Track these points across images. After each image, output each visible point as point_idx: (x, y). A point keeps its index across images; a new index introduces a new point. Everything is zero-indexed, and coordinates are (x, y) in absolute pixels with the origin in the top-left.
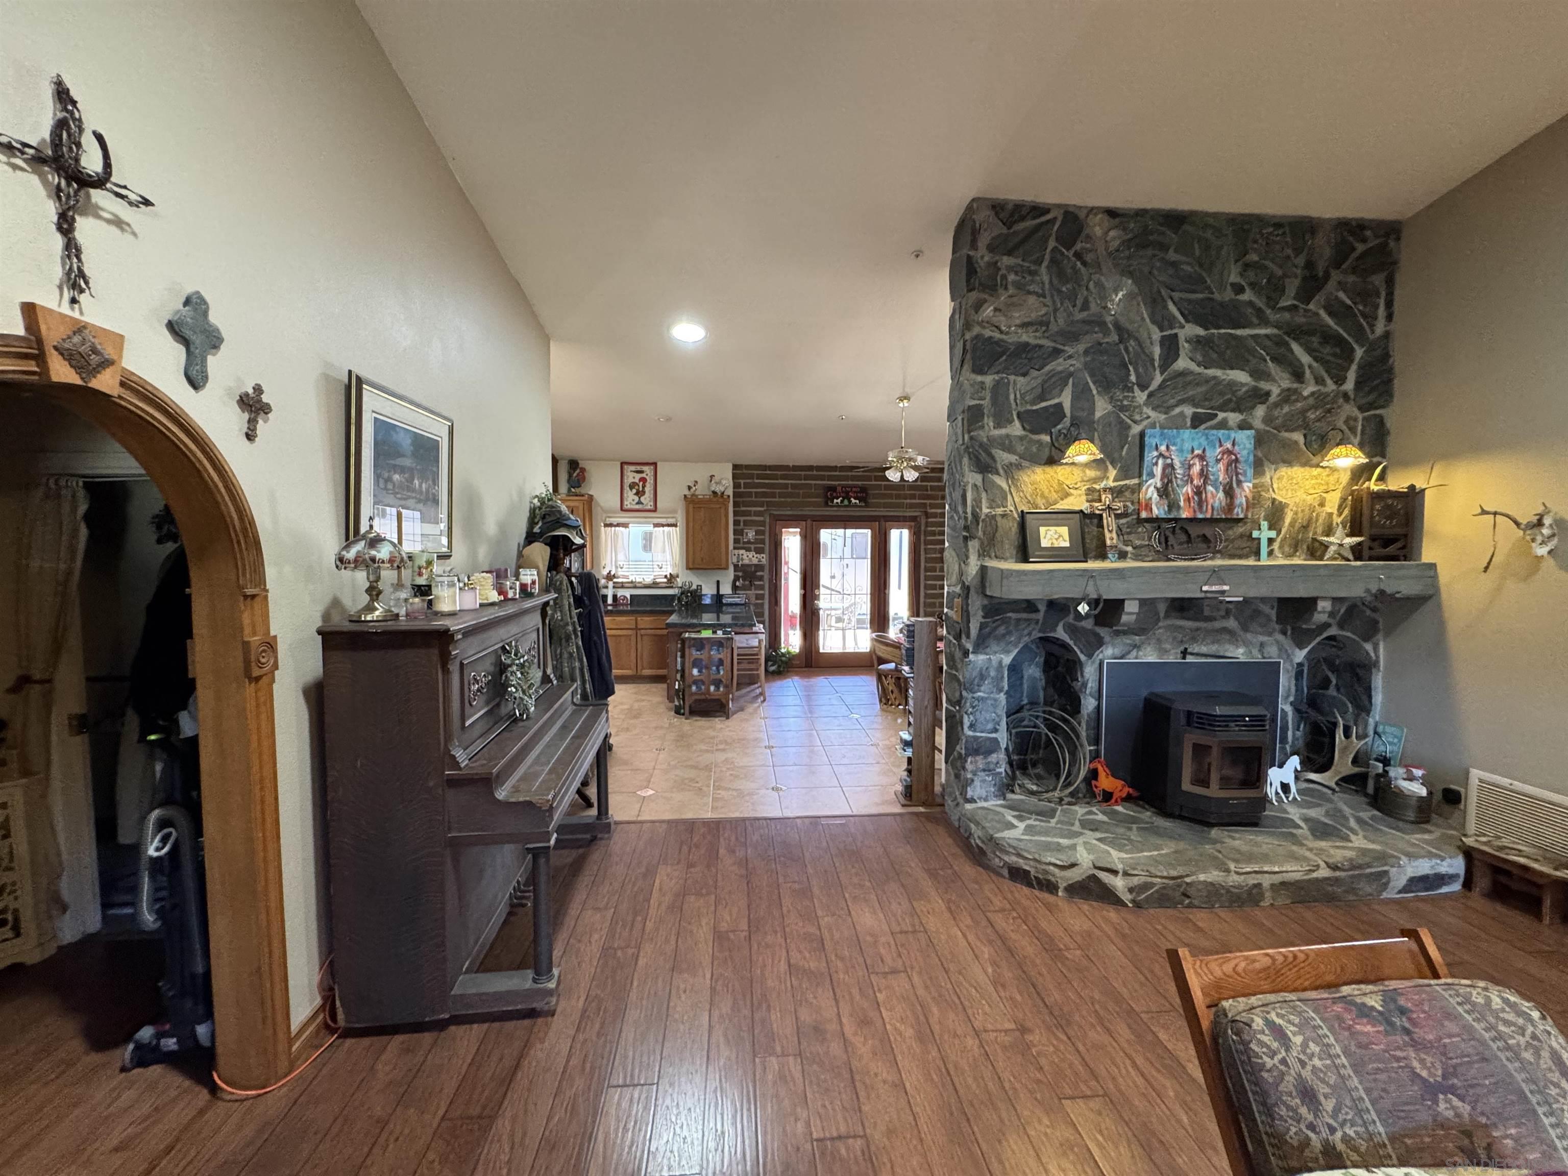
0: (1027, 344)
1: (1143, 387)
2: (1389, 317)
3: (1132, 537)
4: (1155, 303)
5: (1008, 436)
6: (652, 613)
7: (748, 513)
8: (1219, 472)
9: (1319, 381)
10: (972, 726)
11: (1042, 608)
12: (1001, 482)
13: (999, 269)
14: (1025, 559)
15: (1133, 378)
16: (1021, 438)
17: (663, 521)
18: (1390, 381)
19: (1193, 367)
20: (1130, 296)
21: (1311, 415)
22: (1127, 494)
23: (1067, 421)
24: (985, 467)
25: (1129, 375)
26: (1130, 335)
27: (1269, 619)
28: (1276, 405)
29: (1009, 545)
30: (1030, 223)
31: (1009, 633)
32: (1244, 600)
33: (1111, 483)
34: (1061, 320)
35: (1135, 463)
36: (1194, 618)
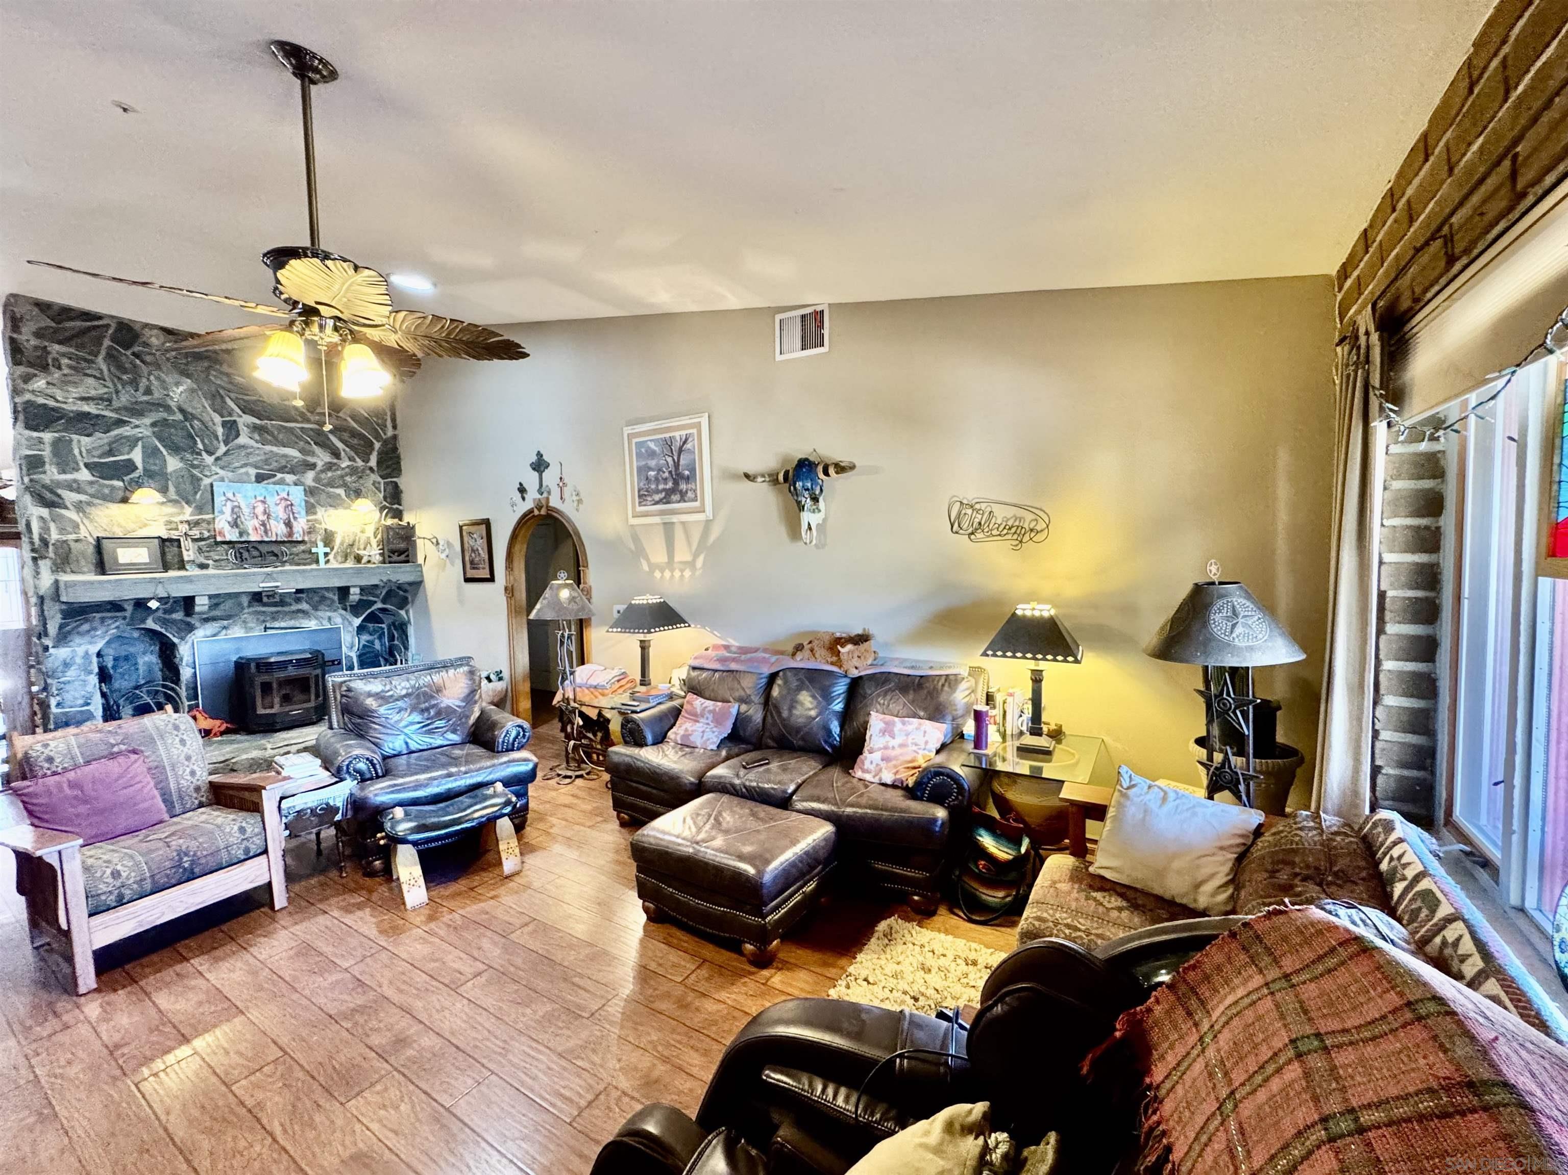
0: (89, 413)
1: (210, 453)
2: (395, 427)
3: (212, 554)
4: (215, 398)
5: (75, 481)
8: (280, 512)
9: (351, 459)
10: (58, 705)
11: (129, 608)
12: (72, 514)
13: (49, 353)
14: (103, 572)
15: (200, 446)
16: (91, 483)
18: (398, 463)
19: (252, 443)
20: (191, 391)
21: (348, 479)
22: (204, 525)
23: (139, 471)
24: (50, 503)
25: (195, 443)
26: (194, 417)
27: (333, 601)
28: (322, 471)
29: (85, 562)
30: (78, 324)
31: (95, 629)
32: (299, 591)
33: (187, 517)
34: (124, 399)
35: (208, 504)
36: (275, 604)
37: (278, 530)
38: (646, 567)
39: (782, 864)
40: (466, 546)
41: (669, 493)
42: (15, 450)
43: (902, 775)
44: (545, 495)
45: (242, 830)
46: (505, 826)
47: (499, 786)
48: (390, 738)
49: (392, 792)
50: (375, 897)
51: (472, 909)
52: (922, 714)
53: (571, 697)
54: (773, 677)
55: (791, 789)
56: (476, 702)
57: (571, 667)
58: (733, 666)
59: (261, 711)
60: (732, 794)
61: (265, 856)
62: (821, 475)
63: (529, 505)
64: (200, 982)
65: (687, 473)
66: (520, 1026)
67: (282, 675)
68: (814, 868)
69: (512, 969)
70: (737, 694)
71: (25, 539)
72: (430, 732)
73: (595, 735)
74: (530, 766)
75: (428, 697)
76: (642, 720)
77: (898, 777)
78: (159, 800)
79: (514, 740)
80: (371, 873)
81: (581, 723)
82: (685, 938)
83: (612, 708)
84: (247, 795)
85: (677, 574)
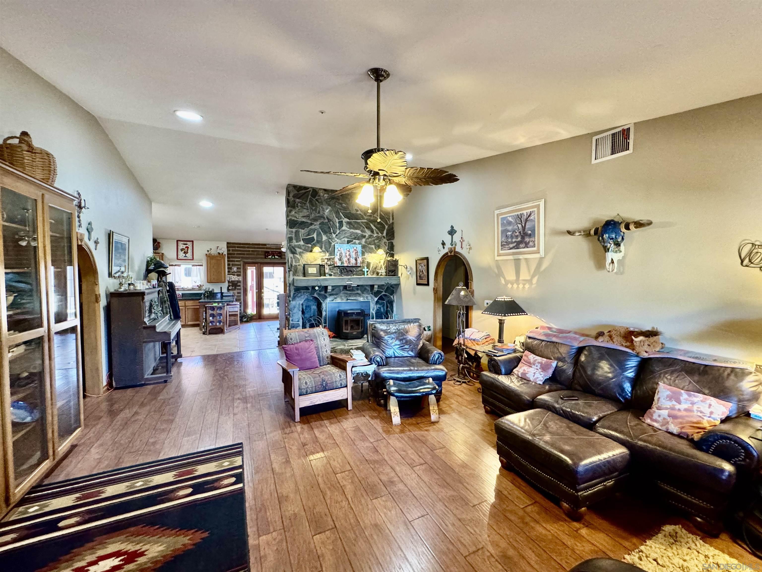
0: (304, 222)
1: (334, 233)
2: (393, 219)
3: (333, 270)
4: (337, 213)
5: (300, 245)
6: (192, 300)
7: (234, 261)
8: (353, 255)
9: (377, 233)
10: (292, 320)
11: (311, 289)
12: (298, 256)
13: (296, 202)
14: (305, 276)
16: (303, 245)
17: (197, 264)
18: (394, 234)
19: (347, 229)
20: (330, 211)
21: (376, 241)
23: (315, 241)
24: (294, 253)
25: (331, 230)
26: (331, 220)
27: (368, 290)
28: (367, 239)
29: (301, 273)
30: (303, 191)
31: (302, 296)
32: (358, 286)
33: (327, 257)
34: (313, 216)
35: (332, 253)
36: (349, 290)
37: (353, 262)
38: (503, 282)
39: (591, 463)
40: (418, 269)
41: (518, 243)
42: (287, 235)
43: (689, 431)
44: (454, 246)
45: (340, 376)
46: (432, 398)
47: (431, 380)
48: (388, 350)
49: (390, 373)
50: (381, 415)
51: (418, 433)
52: (707, 391)
53: (462, 343)
54: (580, 350)
55: (595, 418)
56: (421, 339)
57: (463, 329)
58: (554, 339)
59: (344, 331)
60: (553, 412)
61: (346, 388)
62: (623, 230)
63: (446, 250)
64: (326, 430)
65: (530, 232)
66: (440, 497)
67: (350, 318)
68: (612, 472)
69: (436, 467)
70: (556, 356)
71: (287, 265)
72: (403, 350)
73: (473, 364)
74: (444, 373)
75: (403, 334)
76: (499, 360)
77: (683, 431)
78: (317, 359)
79: (437, 360)
80: (379, 405)
81: (466, 356)
82: (524, 485)
83: (484, 352)
84: (342, 363)
85: (521, 286)
